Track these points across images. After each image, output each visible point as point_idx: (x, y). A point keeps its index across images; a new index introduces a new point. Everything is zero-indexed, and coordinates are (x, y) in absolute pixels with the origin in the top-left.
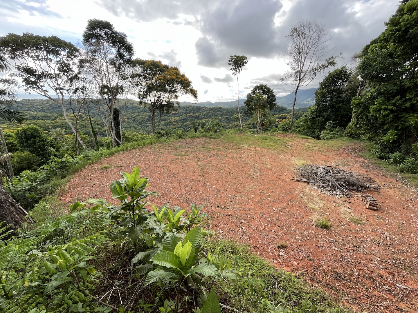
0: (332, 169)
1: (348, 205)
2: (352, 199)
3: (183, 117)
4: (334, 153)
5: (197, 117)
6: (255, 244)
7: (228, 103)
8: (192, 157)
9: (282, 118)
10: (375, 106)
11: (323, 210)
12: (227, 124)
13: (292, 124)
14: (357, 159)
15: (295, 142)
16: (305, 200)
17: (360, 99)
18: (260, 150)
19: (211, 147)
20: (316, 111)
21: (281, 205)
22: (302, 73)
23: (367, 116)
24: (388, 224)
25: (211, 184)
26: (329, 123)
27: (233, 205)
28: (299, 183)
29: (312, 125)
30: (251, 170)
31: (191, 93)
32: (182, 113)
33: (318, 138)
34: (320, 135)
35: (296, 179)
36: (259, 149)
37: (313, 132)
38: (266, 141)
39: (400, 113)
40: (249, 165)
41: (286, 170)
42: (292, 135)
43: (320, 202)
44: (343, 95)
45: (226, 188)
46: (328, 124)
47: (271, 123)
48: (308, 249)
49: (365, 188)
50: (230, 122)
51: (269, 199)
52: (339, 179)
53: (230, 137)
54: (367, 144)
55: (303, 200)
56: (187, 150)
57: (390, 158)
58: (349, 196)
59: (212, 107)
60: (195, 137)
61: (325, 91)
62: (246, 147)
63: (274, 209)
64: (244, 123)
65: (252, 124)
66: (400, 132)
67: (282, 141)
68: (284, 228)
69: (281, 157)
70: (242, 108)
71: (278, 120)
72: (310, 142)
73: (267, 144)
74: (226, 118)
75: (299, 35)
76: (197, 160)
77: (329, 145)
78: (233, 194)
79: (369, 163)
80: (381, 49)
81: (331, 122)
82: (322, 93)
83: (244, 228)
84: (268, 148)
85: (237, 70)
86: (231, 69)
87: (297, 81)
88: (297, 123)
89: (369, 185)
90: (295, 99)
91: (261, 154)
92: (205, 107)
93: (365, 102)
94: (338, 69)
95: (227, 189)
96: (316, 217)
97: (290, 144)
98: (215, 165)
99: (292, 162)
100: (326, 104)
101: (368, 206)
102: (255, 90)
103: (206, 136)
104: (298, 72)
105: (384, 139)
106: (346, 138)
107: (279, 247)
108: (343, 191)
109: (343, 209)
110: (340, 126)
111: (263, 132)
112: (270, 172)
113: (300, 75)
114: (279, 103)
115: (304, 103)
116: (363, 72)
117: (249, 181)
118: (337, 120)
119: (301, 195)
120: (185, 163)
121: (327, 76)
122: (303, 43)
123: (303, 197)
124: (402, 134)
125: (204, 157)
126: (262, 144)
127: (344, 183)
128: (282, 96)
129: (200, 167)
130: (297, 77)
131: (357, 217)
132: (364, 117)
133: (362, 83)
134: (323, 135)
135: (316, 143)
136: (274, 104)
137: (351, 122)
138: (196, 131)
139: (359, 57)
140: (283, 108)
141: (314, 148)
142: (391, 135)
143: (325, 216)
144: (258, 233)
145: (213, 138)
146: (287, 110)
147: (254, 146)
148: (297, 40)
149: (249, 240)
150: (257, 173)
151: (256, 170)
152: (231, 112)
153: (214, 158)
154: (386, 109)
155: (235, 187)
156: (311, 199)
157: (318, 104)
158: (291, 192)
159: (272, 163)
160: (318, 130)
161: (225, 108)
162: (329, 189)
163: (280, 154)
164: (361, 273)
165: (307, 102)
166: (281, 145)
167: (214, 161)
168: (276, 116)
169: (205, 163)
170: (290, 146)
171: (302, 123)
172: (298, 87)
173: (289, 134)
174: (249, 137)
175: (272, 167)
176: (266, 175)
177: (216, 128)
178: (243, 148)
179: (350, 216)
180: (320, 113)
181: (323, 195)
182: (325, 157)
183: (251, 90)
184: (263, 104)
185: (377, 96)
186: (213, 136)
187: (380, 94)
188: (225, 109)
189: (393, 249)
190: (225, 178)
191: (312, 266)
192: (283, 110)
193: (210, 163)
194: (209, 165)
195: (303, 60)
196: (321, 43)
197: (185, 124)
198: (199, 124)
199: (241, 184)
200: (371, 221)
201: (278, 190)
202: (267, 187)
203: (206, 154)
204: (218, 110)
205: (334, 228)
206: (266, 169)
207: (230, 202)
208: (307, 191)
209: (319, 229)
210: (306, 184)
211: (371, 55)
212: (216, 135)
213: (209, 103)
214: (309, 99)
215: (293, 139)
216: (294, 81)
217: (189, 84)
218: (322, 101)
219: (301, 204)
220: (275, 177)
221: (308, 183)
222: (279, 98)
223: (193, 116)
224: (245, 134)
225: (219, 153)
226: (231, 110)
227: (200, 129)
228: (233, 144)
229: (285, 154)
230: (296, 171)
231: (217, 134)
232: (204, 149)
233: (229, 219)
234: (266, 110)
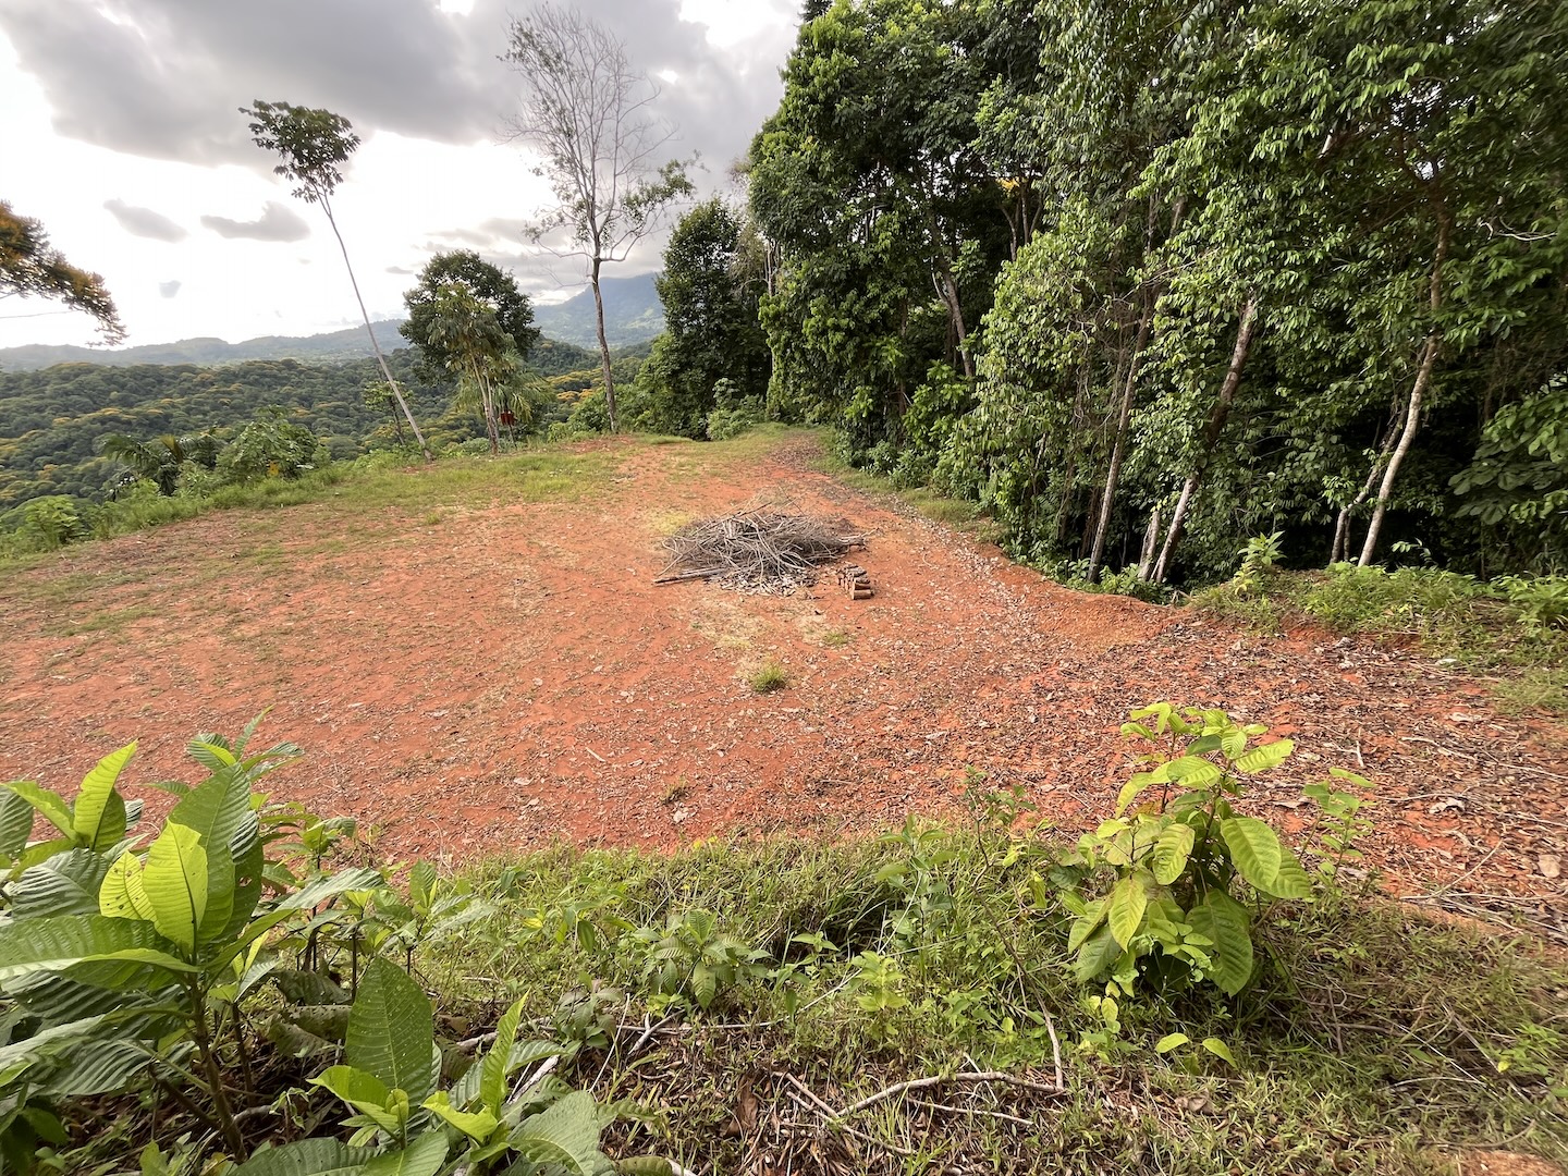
0: (756, 520)
1: (813, 606)
2: (819, 586)
3: (54, 436)
4: (753, 474)
5: (158, 424)
6: (591, 831)
7: (318, 341)
8: (189, 615)
9: (576, 386)
10: (812, 321)
11: (761, 642)
12: (349, 439)
13: (614, 403)
14: (809, 477)
15: (637, 460)
16: (708, 632)
17: (778, 303)
18: (521, 512)
19: (287, 546)
20: (677, 350)
21: (645, 673)
22: (597, 212)
23: (804, 353)
24: (898, 621)
25: (335, 700)
26: (721, 385)
27: (470, 741)
28: (680, 586)
29: (675, 398)
30: (508, 590)
31: (62, 287)
32: (39, 410)
33: (702, 436)
34: (707, 425)
35: (669, 576)
36: (518, 509)
37: (686, 421)
38: (538, 473)
39: (865, 337)
40: (492, 577)
41: (632, 556)
42: (623, 439)
43: (749, 622)
44: (736, 293)
45: (418, 692)
46: (718, 389)
47: (539, 408)
48: (745, 764)
49: (840, 549)
50: (358, 426)
51: (599, 668)
52: (779, 542)
53: (378, 486)
54: (822, 435)
55: (702, 633)
56: (144, 588)
57: (872, 461)
58: (811, 583)
59: (233, 363)
60: (173, 516)
61: (684, 279)
62: (463, 512)
63: (624, 694)
64: (430, 421)
65: (466, 422)
66: (877, 389)
67: (595, 465)
68: (670, 737)
69: (606, 518)
70: (401, 359)
71: (564, 395)
72: (683, 454)
73: (542, 484)
74: (334, 411)
75: (547, 64)
76: (220, 621)
77: (735, 454)
78: (456, 701)
79: (836, 483)
80: (789, 152)
81: (724, 380)
82: (677, 286)
83: (534, 802)
84: (551, 497)
85: (315, 174)
86: (280, 170)
87: (586, 239)
88: (629, 397)
89: (847, 539)
90: (600, 308)
91: (528, 525)
92: (192, 370)
93: (790, 311)
94: (701, 207)
95: (426, 691)
96: (748, 669)
97: (623, 469)
98: (334, 617)
99: (643, 527)
100: (699, 325)
101: (852, 592)
102: (435, 275)
103: (242, 503)
104: (581, 206)
105: (849, 412)
106: (773, 424)
107: (669, 802)
108: (795, 574)
109: (804, 620)
110: (752, 393)
111: (518, 443)
112: (578, 579)
113: (592, 220)
114: (548, 329)
115: (637, 325)
116: (763, 216)
117: (508, 632)
118: (741, 374)
119: (693, 621)
120: (152, 652)
121: (678, 229)
122: (570, 96)
123: (701, 624)
124: (880, 392)
125: (260, 600)
126: (527, 487)
127: (793, 550)
128: (552, 303)
129: (253, 647)
130: (585, 227)
131: (836, 629)
132: (797, 356)
133: (773, 254)
134: (715, 425)
135: (702, 454)
136: (531, 331)
137: (774, 377)
138: (168, 488)
139: (748, 171)
140: (569, 348)
141: (698, 470)
142: (862, 399)
143: (767, 656)
144: (590, 792)
145: (288, 504)
146: (586, 357)
147: (495, 502)
148: (545, 79)
149: (564, 830)
150: (534, 594)
151: (526, 585)
152: (355, 382)
153: (321, 587)
154: (837, 328)
155: (453, 674)
156: (725, 623)
157: (675, 325)
158: (664, 622)
159: (579, 548)
160: (697, 414)
161: (312, 363)
162: (762, 578)
163: (599, 512)
164: (864, 751)
165: (644, 324)
166: (593, 479)
167: (323, 600)
168: (554, 380)
169: (276, 622)
170: (624, 476)
171: (643, 394)
172: (597, 262)
173: (614, 437)
174: (464, 472)
175: (583, 561)
176: (569, 594)
177: (291, 456)
178: (452, 520)
179: (824, 633)
180: (689, 355)
181: (752, 601)
182: (732, 490)
183: (419, 277)
184: (483, 330)
185: (812, 290)
186: (283, 496)
187: (816, 284)
188: (318, 370)
189: (914, 673)
190: (402, 653)
191: (759, 796)
192: (573, 356)
193: (305, 614)
194: (305, 623)
195: (587, 164)
196: (629, 106)
197: (80, 468)
198: (179, 453)
199: (482, 655)
200: (865, 625)
201: (622, 630)
202: (584, 633)
203: (271, 583)
204: (275, 376)
205: (794, 678)
206: (562, 574)
207: (453, 737)
208: (708, 604)
209: (761, 697)
210: (701, 583)
211: (771, 167)
212: (300, 487)
213: (216, 347)
214: (649, 312)
215: (628, 450)
216: (579, 241)
217: (27, 238)
218: (686, 313)
219: (701, 648)
220: (602, 591)
221: (706, 578)
222: (546, 309)
223: (129, 422)
224: (446, 463)
225: (340, 560)
226: (350, 372)
227: (191, 472)
228: (400, 510)
229: (614, 506)
230: (662, 553)
231: (303, 481)
232: (249, 561)
233: (465, 799)
234: (507, 357)
